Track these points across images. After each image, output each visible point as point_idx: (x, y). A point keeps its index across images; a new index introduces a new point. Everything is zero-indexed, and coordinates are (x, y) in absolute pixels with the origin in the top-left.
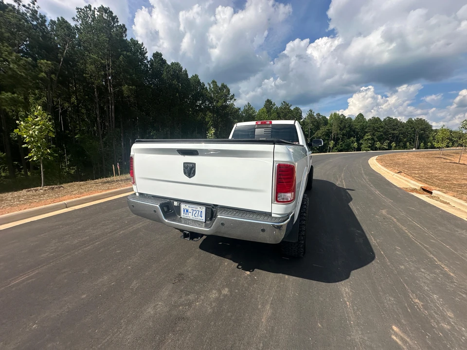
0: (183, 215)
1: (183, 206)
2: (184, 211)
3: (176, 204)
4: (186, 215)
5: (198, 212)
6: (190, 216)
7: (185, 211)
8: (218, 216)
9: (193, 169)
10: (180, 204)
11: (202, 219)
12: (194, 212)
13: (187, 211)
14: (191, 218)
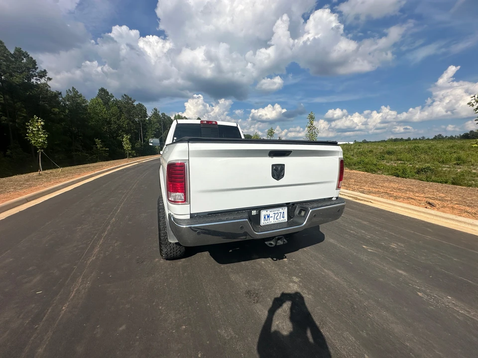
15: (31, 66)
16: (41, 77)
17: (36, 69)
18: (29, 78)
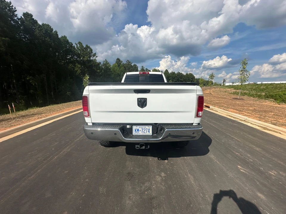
0: (134, 133)
1: (134, 128)
2: (135, 130)
3: (128, 127)
4: (137, 133)
5: (146, 130)
6: (140, 133)
7: (137, 130)
8: (166, 130)
9: (145, 102)
10: (132, 127)
11: (150, 133)
12: (144, 130)
13: (138, 130)
14: (141, 134)
15: (90, 52)
16: (94, 56)
17: (92, 53)
18: (90, 57)
